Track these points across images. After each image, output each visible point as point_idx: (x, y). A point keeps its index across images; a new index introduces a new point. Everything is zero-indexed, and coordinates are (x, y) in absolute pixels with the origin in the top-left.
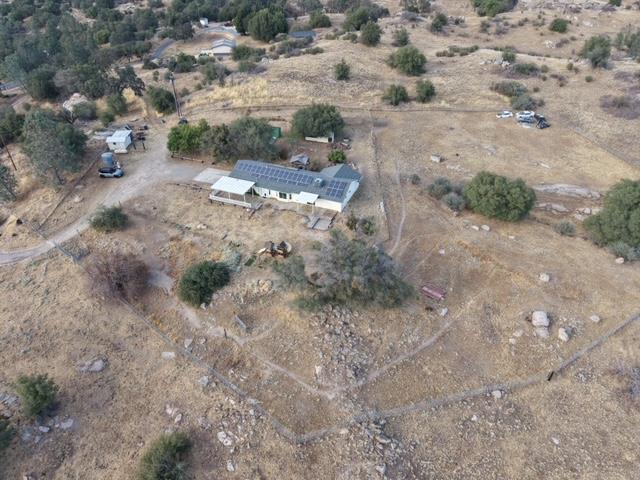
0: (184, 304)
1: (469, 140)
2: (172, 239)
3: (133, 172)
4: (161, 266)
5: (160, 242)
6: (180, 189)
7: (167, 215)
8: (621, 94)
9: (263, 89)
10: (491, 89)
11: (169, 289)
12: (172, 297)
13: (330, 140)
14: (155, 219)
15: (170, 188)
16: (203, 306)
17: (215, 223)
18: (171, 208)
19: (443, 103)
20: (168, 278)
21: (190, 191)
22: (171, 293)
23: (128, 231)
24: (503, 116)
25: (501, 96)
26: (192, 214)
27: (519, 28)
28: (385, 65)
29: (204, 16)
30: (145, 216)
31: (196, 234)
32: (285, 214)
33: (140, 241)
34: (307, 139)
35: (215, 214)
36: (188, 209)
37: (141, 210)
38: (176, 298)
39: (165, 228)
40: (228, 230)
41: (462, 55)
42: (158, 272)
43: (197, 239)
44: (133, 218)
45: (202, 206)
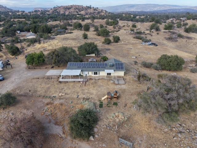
0: (77, 141)
1: (139, 51)
2: (48, 104)
3: (9, 77)
4: (48, 120)
5: (41, 107)
6: (40, 80)
7: (39, 93)
8: (169, 36)
9: (58, 43)
10: (134, 38)
11: (61, 134)
12: (66, 138)
13: (96, 55)
14: (32, 96)
15: (34, 81)
16: (91, 138)
17: (68, 91)
18: (39, 89)
19: (123, 42)
20: (57, 127)
21: (46, 80)
22: (63, 136)
23: (18, 106)
24: (143, 44)
25: (138, 40)
26: (53, 90)
27: (124, 27)
28: (95, 35)
29: (18, 30)
30: (25, 96)
31: (60, 99)
32: (100, 81)
33: (28, 109)
34: (87, 55)
35: (65, 88)
36: (49, 88)
37: (22, 93)
38: (69, 138)
39: (40, 99)
40: (78, 93)
41: (117, 32)
42: (49, 125)
43: (62, 101)
44: (18, 98)
45: (56, 86)
